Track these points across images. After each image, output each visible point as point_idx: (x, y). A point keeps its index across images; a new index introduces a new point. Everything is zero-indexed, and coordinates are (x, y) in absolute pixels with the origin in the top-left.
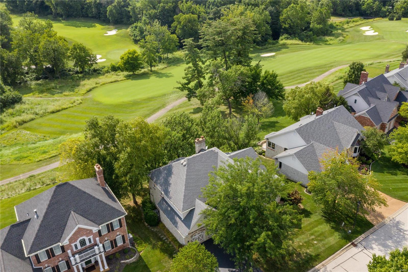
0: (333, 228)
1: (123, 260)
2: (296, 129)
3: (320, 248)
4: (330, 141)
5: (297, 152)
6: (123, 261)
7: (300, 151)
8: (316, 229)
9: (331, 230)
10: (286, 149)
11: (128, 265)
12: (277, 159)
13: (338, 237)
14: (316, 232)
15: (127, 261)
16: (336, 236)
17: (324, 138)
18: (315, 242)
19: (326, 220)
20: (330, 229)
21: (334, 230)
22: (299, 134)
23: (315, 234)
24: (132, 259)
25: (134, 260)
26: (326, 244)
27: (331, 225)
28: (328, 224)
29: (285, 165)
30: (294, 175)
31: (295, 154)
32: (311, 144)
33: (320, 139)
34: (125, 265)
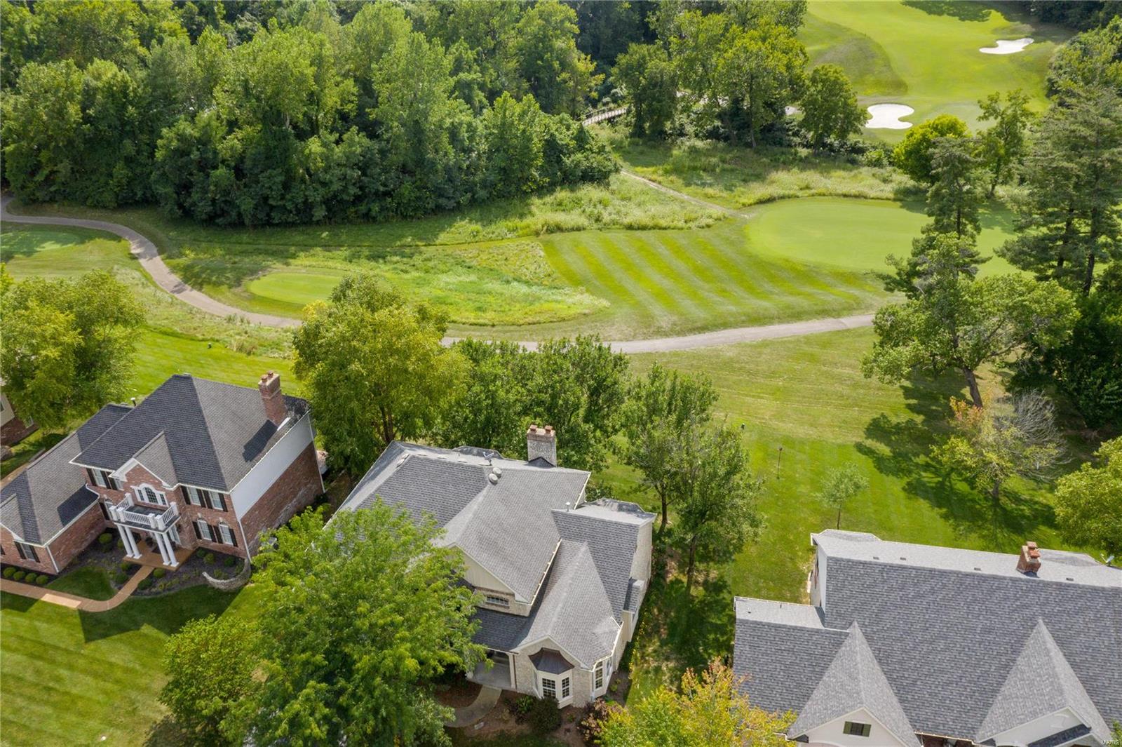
1: (208, 573)
2: (831, 558)
6: (205, 574)
7: (769, 624)
11: (206, 585)
15: (210, 579)
24: (219, 582)
25: (222, 587)
34: (201, 582)
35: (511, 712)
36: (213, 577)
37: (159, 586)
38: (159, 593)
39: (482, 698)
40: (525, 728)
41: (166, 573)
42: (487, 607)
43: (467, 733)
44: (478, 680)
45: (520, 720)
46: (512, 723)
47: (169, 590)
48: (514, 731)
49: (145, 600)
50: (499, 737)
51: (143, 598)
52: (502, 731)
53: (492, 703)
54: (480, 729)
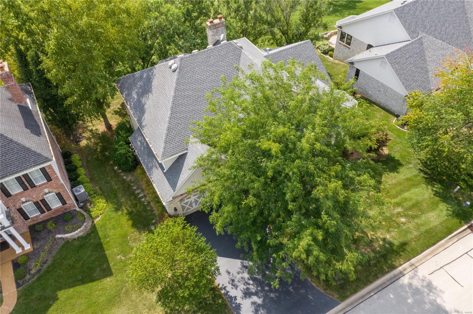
0: (436, 194)
1: (60, 233)
2: (394, 10)
3: (411, 232)
4: (453, 34)
5: (392, 53)
6: (59, 236)
7: (397, 50)
8: (406, 195)
9: (433, 198)
10: (370, 47)
11: (67, 242)
12: (352, 63)
13: (445, 213)
14: (405, 199)
15: (66, 235)
16: (442, 211)
17: (443, 28)
18: (403, 220)
19: (426, 178)
20: (432, 196)
21: (438, 198)
22: (400, 18)
23: (405, 204)
24: (76, 232)
25: (81, 234)
26: (422, 225)
27: (435, 189)
28: (429, 187)
29: (365, 75)
30: (378, 92)
31: (387, 56)
32: (420, 39)
33: (436, 30)
34: (62, 243)
36: (67, 233)
37: (34, 267)
38: (40, 270)
41: (28, 256)
47: (45, 263)
49: (34, 282)
51: (30, 282)
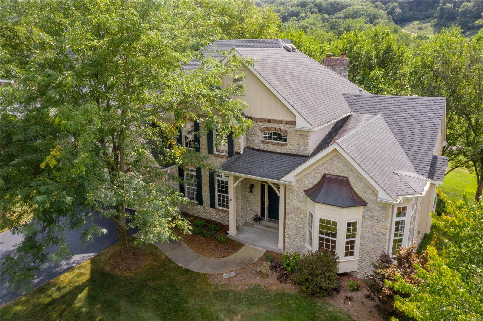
35: (273, 267)
39: (240, 254)
40: (289, 288)
42: (262, 147)
43: (211, 281)
44: (241, 238)
45: (283, 277)
46: (273, 279)
48: (274, 288)
50: (251, 290)
52: (258, 285)
53: (251, 259)
54: (229, 279)
